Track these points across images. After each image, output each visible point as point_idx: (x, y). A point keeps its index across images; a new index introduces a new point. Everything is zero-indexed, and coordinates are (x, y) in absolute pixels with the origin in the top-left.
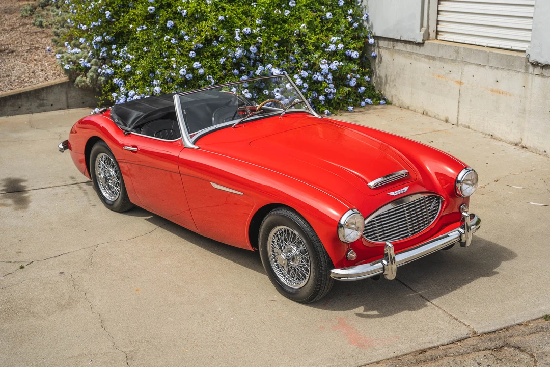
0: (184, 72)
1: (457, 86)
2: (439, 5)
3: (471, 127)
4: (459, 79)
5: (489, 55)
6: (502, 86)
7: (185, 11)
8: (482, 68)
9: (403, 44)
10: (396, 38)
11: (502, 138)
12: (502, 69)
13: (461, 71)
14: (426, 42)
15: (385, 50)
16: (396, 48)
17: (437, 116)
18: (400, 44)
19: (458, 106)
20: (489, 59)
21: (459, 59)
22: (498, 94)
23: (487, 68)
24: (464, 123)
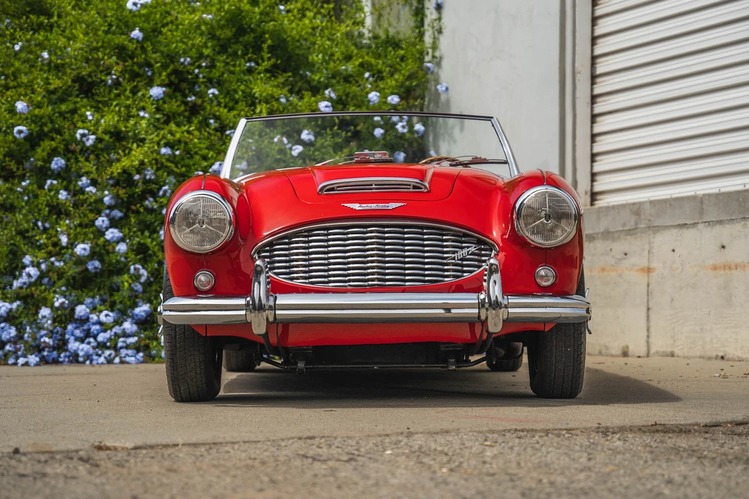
0: (85, 249)
1: (642, 279)
2: (594, 144)
3: (677, 351)
4: (645, 264)
5: (702, 203)
6: (733, 255)
7: (93, 137)
8: (690, 230)
11: (744, 356)
12: (731, 221)
13: (647, 247)
17: (604, 351)
19: (648, 317)
20: (703, 209)
21: (642, 226)
22: (727, 271)
23: (701, 226)
24: (661, 350)
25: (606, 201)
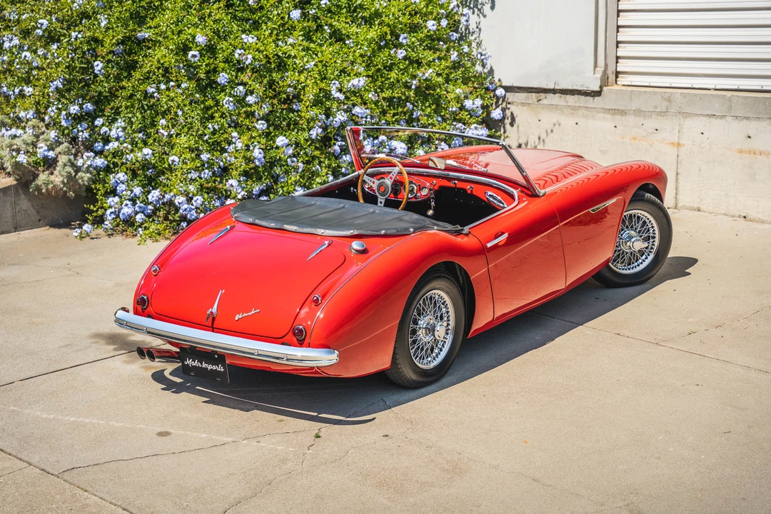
0: (260, 153)
1: (674, 151)
2: (619, 34)
3: (702, 208)
4: (676, 140)
6: (756, 144)
7: (250, 56)
8: (718, 120)
9: (559, 95)
10: (546, 87)
11: (764, 219)
12: (758, 118)
13: (677, 128)
14: (605, 89)
15: (520, 107)
16: (545, 102)
18: (552, 95)
19: (677, 180)
20: (731, 106)
21: (672, 111)
22: (752, 155)
23: (729, 119)
24: (688, 205)
25: (629, 79)
